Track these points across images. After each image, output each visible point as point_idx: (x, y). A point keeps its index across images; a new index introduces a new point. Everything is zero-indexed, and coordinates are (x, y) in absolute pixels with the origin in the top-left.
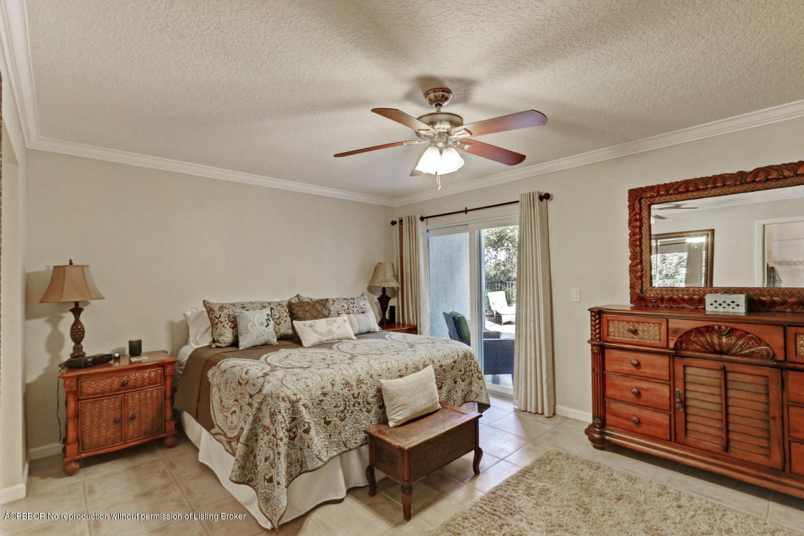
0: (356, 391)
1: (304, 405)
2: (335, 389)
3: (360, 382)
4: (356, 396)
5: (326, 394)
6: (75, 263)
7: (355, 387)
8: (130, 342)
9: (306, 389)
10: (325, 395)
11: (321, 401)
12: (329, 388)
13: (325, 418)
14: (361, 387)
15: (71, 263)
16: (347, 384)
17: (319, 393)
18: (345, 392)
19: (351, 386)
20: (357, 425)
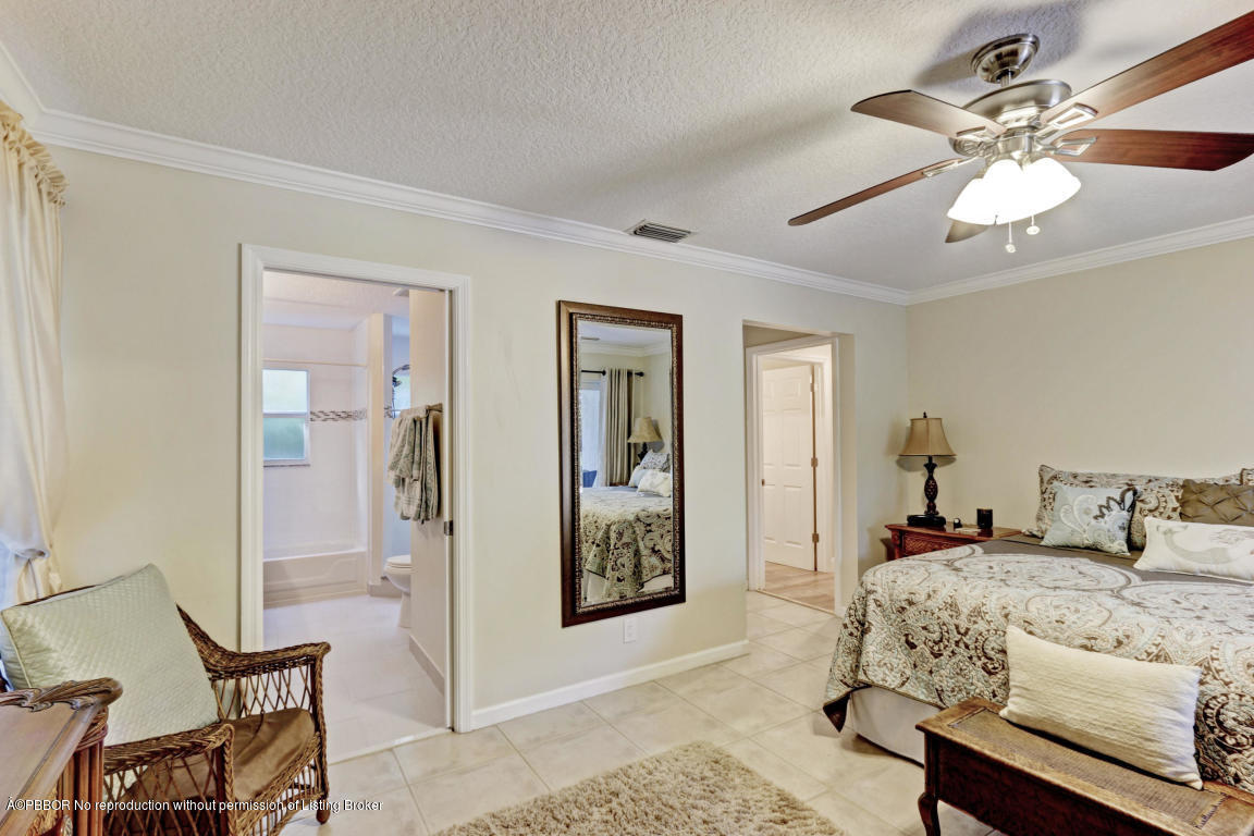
0: (963, 625)
1: (876, 601)
2: (929, 603)
3: (977, 613)
4: (962, 631)
5: (913, 604)
6: (929, 416)
7: (963, 617)
8: (979, 511)
9: (891, 584)
10: (911, 603)
11: (903, 609)
12: (920, 597)
13: (906, 635)
14: (975, 622)
15: (925, 417)
16: (952, 606)
17: (904, 596)
18: (945, 616)
19: (958, 613)
20: (960, 678)
